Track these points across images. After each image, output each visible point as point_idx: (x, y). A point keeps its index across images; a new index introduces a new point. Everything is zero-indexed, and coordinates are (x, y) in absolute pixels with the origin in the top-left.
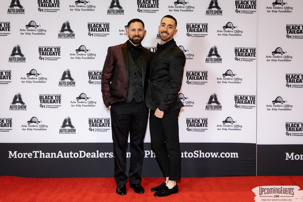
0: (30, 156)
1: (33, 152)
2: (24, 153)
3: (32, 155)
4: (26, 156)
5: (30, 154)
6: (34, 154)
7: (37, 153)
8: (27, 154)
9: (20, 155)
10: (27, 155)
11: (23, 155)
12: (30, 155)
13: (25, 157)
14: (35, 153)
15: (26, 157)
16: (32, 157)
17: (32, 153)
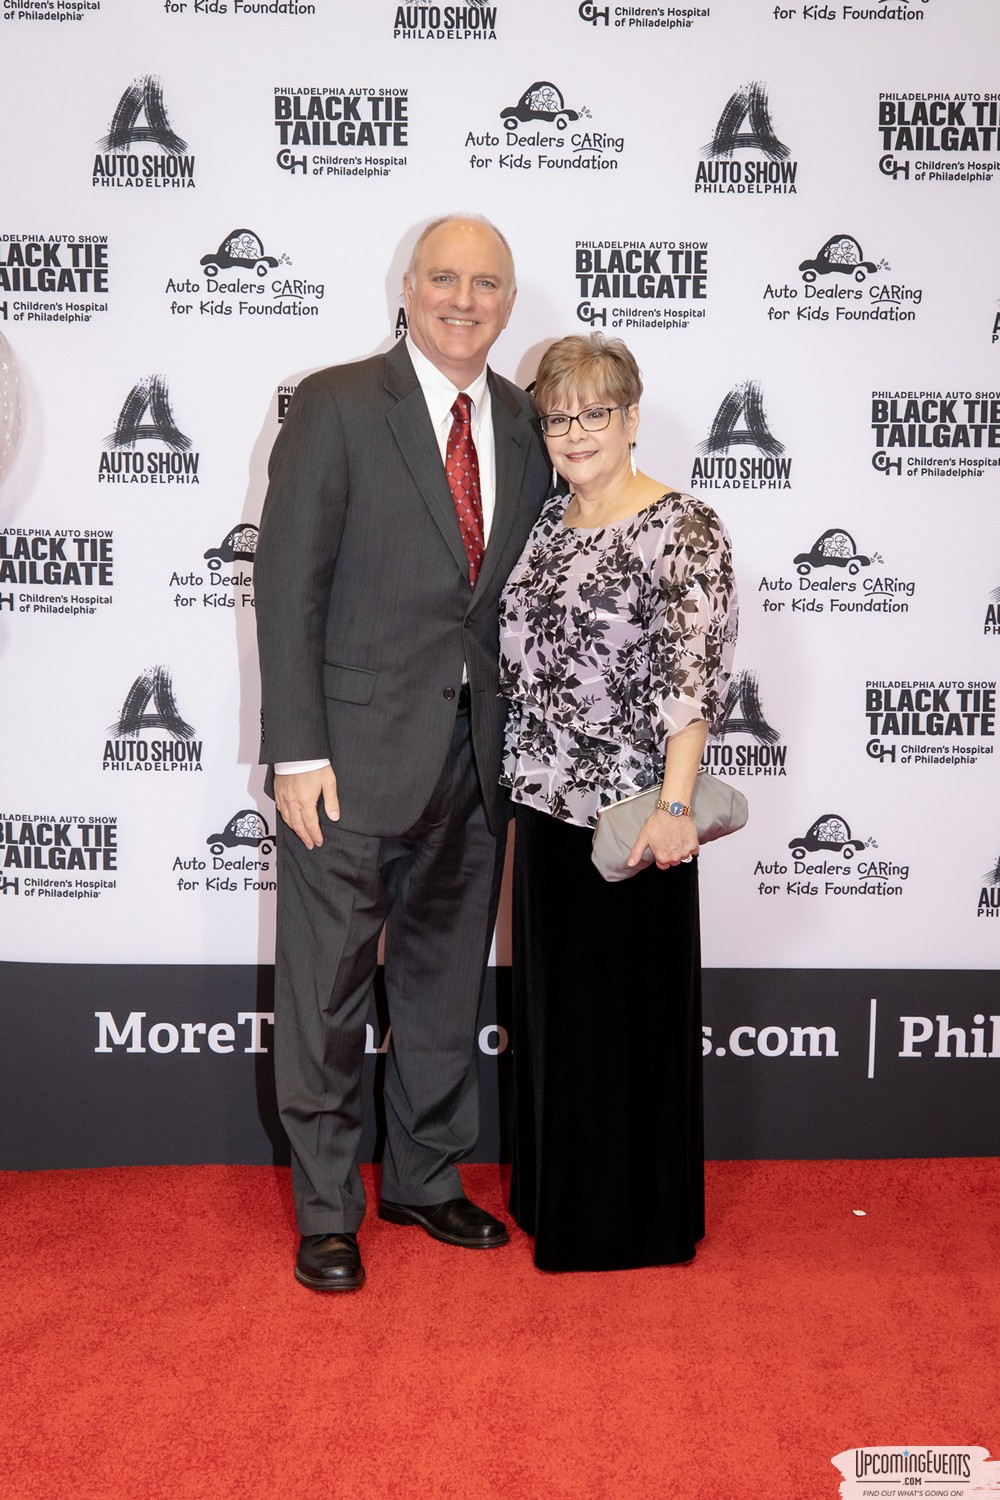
0: (222, 1043)
1: (242, 1018)
2: (184, 1026)
3: (231, 1035)
4: (201, 1040)
5: (222, 1032)
6: (244, 1033)
7: (264, 1022)
8: (201, 1028)
9: (164, 1038)
10: (205, 1037)
11: (182, 1038)
12: (222, 1038)
13: (190, 1047)
14: (249, 1022)
15: (198, 1050)
16: (230, 1049)
17: (233, 1022)
